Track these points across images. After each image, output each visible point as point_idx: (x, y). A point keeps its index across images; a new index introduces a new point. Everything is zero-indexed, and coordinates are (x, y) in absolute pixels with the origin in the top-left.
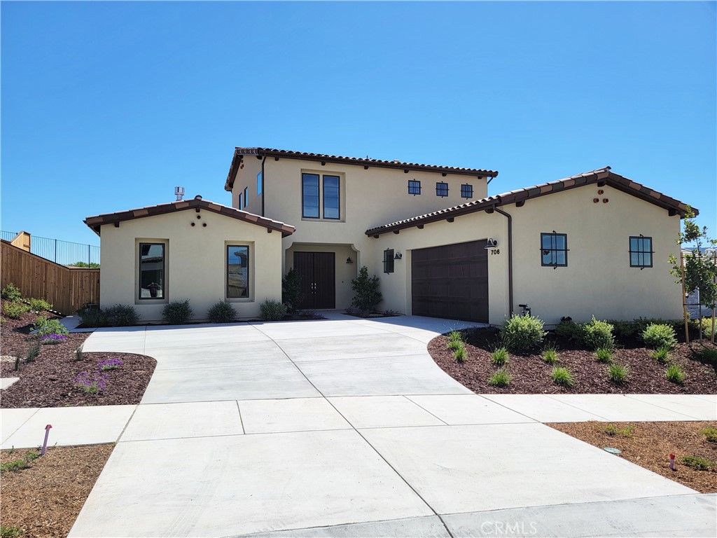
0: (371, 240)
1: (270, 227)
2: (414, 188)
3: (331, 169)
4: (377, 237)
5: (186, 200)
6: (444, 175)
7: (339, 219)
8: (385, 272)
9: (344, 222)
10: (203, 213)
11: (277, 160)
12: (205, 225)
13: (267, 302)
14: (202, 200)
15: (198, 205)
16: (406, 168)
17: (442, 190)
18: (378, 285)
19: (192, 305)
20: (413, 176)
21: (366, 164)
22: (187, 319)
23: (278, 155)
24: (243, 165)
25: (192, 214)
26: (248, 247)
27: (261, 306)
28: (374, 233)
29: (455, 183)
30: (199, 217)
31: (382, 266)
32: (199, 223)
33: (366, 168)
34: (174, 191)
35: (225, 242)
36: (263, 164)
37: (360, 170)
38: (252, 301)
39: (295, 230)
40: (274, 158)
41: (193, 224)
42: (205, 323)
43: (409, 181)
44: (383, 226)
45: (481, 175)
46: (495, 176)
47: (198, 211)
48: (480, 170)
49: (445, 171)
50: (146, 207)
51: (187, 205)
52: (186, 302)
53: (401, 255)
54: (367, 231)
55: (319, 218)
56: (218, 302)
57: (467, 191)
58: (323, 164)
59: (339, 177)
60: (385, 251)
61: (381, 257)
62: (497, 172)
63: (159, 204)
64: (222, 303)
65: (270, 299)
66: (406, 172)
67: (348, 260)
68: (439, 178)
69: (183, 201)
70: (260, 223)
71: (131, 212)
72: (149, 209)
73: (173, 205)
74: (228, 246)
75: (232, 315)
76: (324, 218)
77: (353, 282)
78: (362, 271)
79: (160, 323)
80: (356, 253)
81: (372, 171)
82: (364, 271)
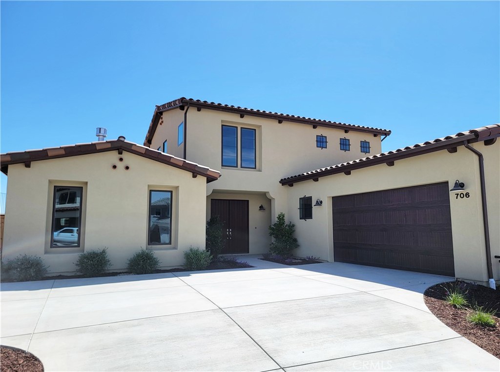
0: (286, 189)
1: (195, 172)
2: (321, 142)
3: (249, 121)
4: (291, 185)
5: (108, 140)
6: (346, 132)
7: (255, 168)
8: (300, 219)
9: (260, 171)
10: (126, 155)
11: (199, 110)
12: (127, 168)
13: (191, 250)
14: (125, 141)
15: (120, 147)
16: (315, 124)
17: (345, 145)
18: (294, 231)
19: (111, 255)
20: (320, 131)
21: (281, 119)
22: (104, 270)
23: (200, 106)
24: (162, 122)
25: (113, 156)
26: (171, 192)
27: (186, 254)
28: (289, 182)
29: (355, 139)
30: (121, 159)
31: (297, 213)
32: (121, 166)
33: (280, 122)
34: (95, 132)
35: (149, 186)
36: (186, 113)
37: (274, 123)
38: (175, 248)
39: (220, 176)
40: (196, 109)
41: (115, 167)
42: (123, 273)
43: (317, 136)
44: (301, 174)
45: (376, 133)
46: (389, 134)
47: (120, 153)
48: (377, 129)
49: (347, 129)
50: (62, 146)
51: (109, 146)
52: (104, 252)
53: (321, 202)
54: (282, 180)
55: (237, 167)
56: (139, 251)
57: (365, 147)
58: (242, 116)
59: (255, 130)
60: (300, 199)
61: (297, 205)
62: (390, 131)
63: (77, 144)
64: (143, 252)
65: (195, 247)
66: (315, 127)
67: (260, 207)
68: (342, 135)
69: (105, 141)
70: (186, 167)
71: (45, 151)
72: (66, 149)
73: (94, 145)
74: (151, 191)
75: (155, 264)
76: (241, 167)
77: (271, 228)
78: (279, 218)
79: (73, 274)
80: (269, 201)
81: (286, 125)
82: (281, 218)
